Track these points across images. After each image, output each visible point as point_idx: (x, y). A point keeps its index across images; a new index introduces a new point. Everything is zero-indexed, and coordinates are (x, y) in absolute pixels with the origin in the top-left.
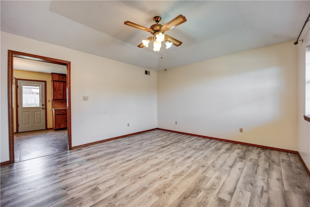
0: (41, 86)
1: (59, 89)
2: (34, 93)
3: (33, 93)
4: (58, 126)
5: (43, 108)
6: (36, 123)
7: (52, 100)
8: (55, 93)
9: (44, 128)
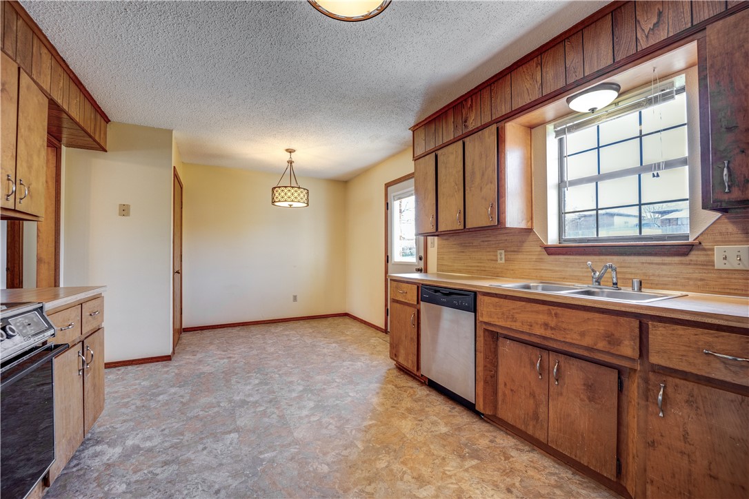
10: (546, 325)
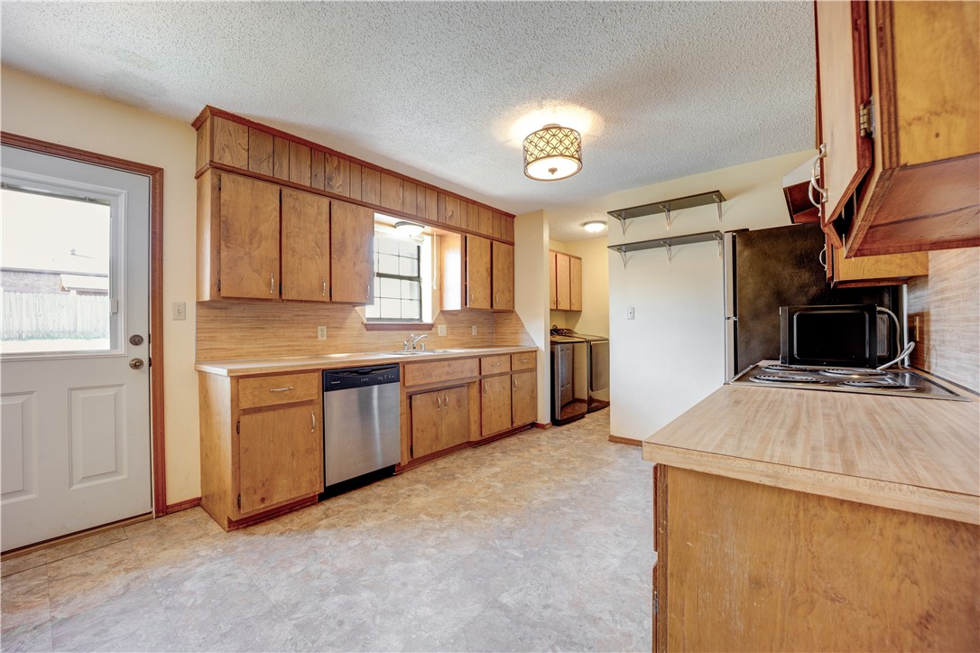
0: (122, 200)
1: (255, 231)
2: (69, 290)
3: (63, 289)
4: (258, 497)
5: (137, 365)
6: (85, 479)
7: (200, 304)
8: (223, 254)
9: (144, 504)
10: (448, 373)
